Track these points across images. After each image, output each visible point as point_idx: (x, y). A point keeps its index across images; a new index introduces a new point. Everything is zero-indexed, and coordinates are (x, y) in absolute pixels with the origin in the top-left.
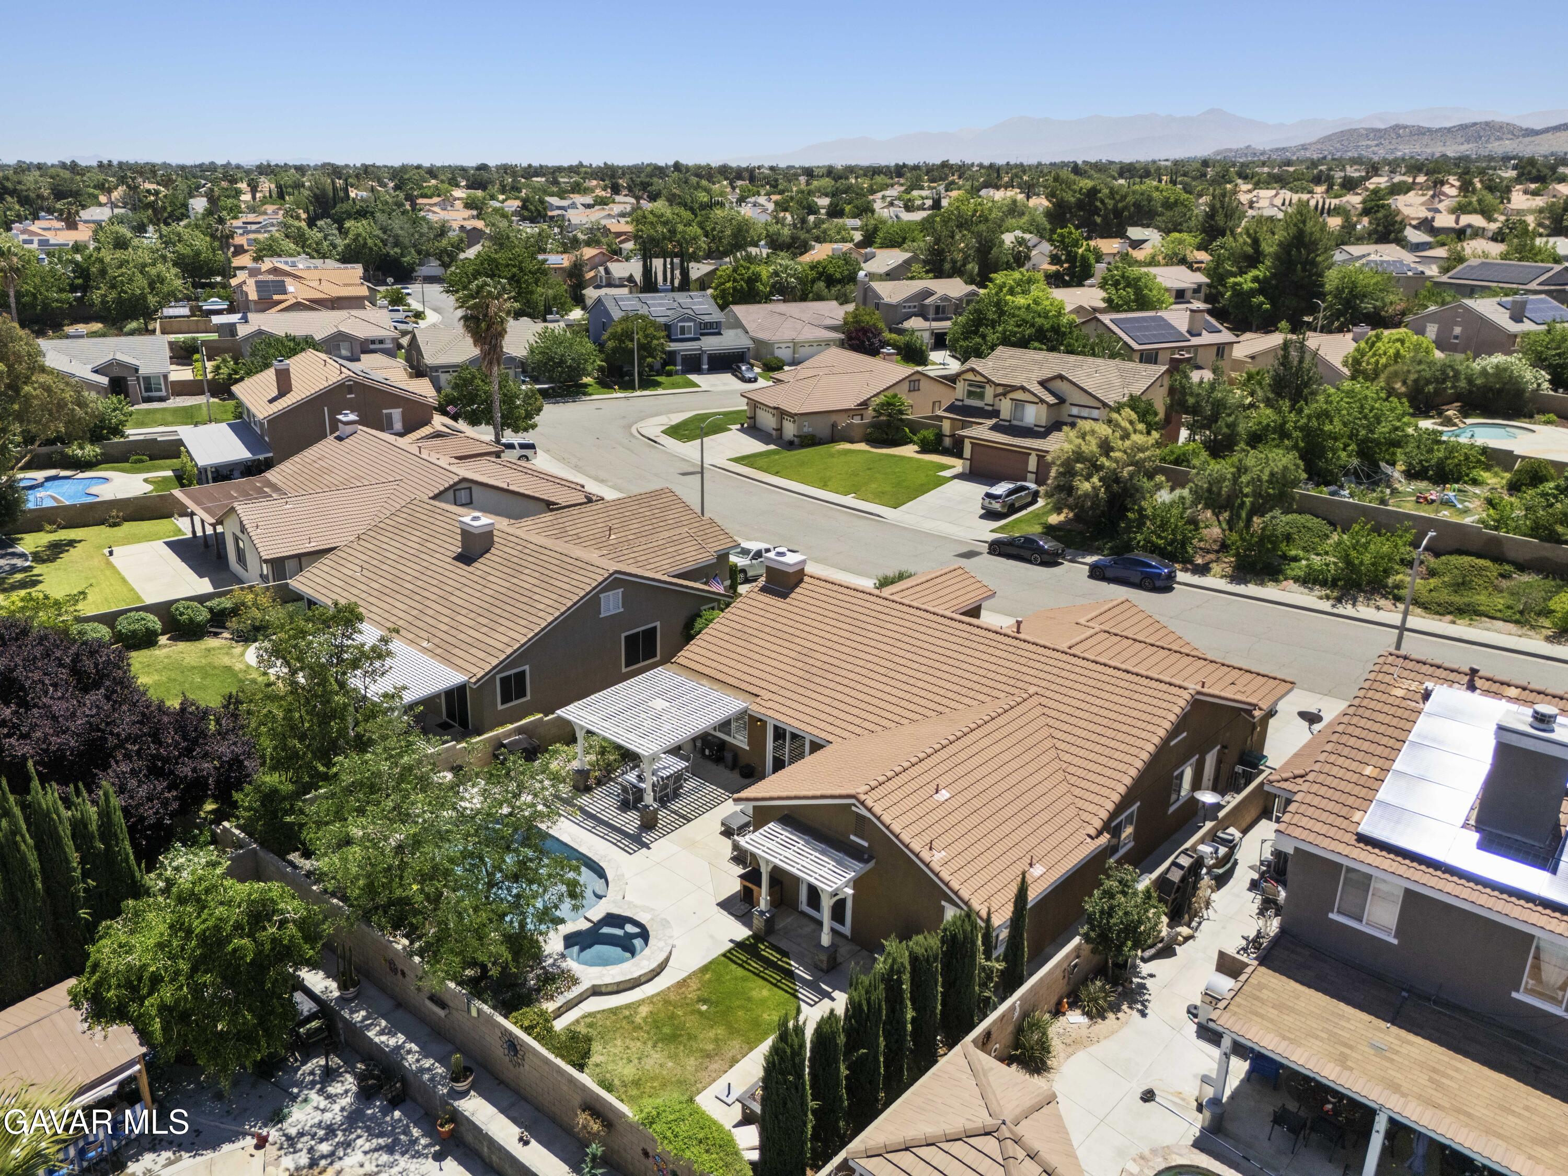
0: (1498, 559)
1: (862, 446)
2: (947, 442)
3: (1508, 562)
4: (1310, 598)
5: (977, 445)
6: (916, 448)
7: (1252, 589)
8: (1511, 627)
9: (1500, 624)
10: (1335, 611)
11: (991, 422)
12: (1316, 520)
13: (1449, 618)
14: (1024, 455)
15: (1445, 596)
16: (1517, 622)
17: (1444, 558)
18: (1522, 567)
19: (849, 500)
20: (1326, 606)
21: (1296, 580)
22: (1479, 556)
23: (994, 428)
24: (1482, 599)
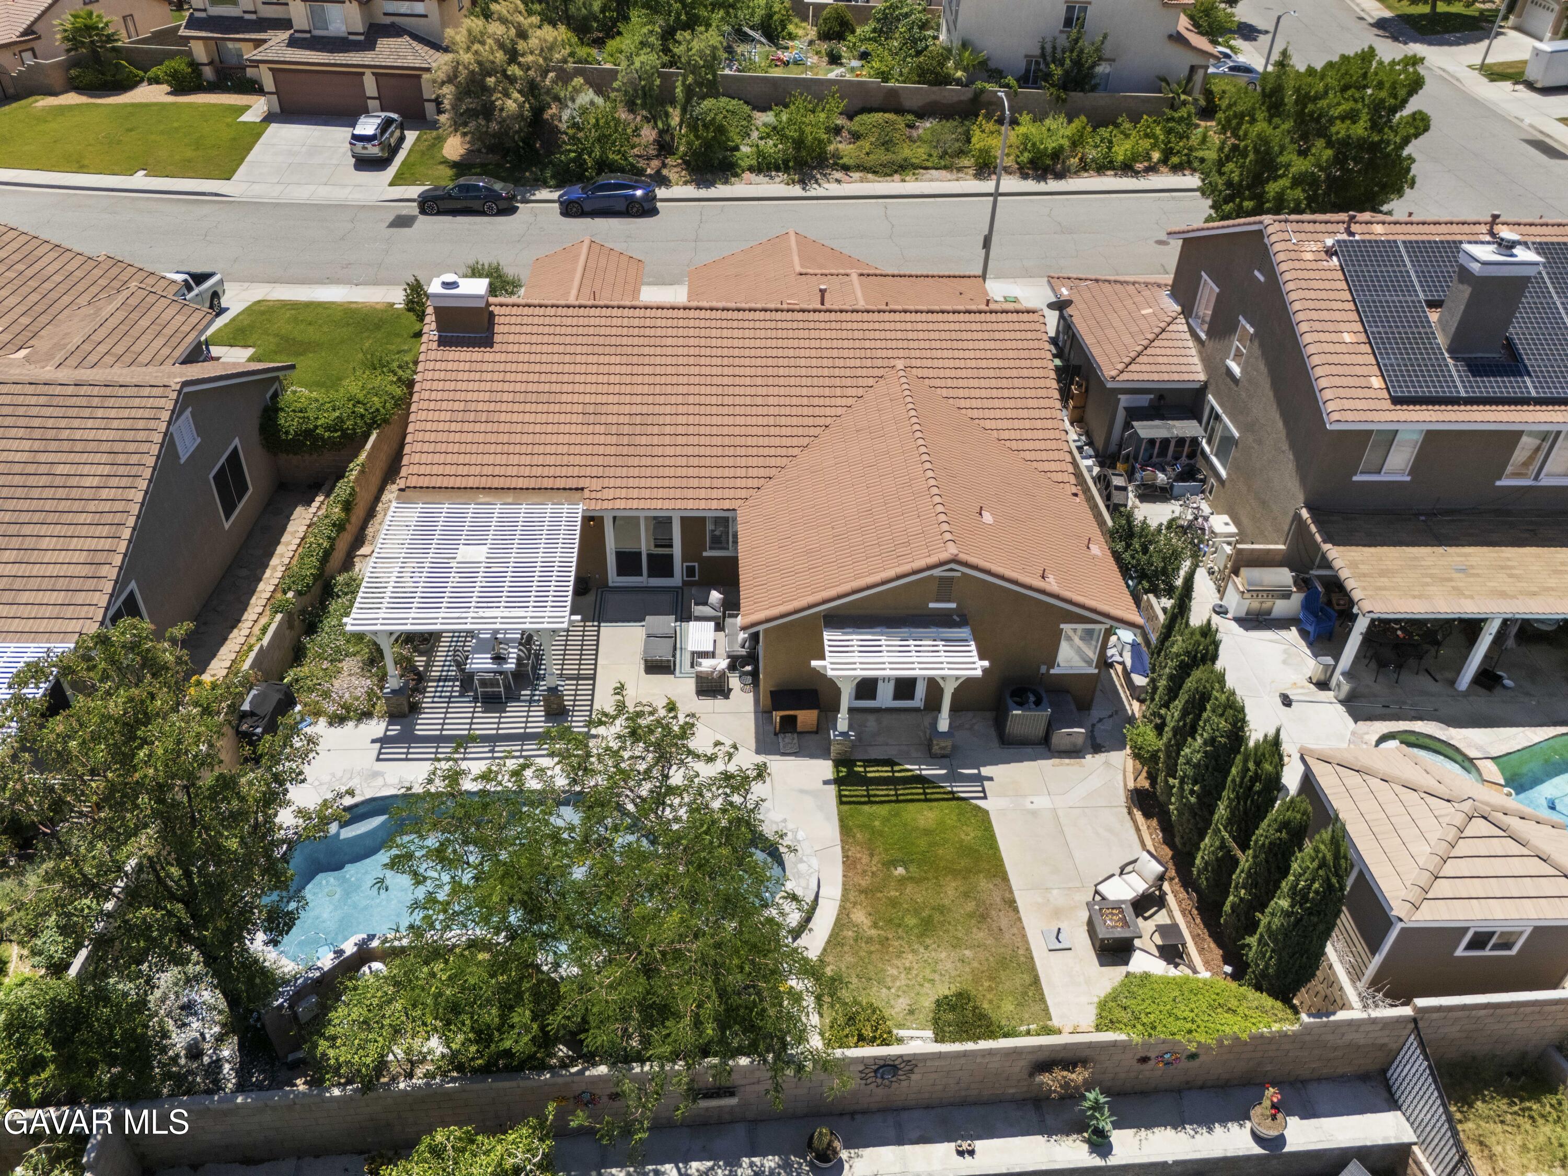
0: (899, 111)
1: (72, 99)
2: (208, 72)
3: (909, 112)
4: (776, 186)
5: (280, 71)
6: (166, 88)
7: (720, 190)
8: (943, 173)
9: (933, 172)
10: (808, 194)
11: (285, 35)
12: (734, 102)
13: (897, 177)
14: (355, 76)
15: (881, 156)
16: (945, 168)
17: (857, 119)
18: (921, 115)
19: (139, 180)
20: (797, 190)
21: (751, 169)
22: (885, 111)
23: (293, 43)
24: (906, 152)
